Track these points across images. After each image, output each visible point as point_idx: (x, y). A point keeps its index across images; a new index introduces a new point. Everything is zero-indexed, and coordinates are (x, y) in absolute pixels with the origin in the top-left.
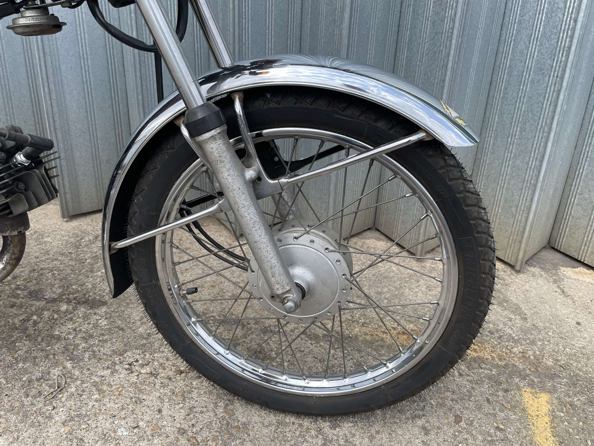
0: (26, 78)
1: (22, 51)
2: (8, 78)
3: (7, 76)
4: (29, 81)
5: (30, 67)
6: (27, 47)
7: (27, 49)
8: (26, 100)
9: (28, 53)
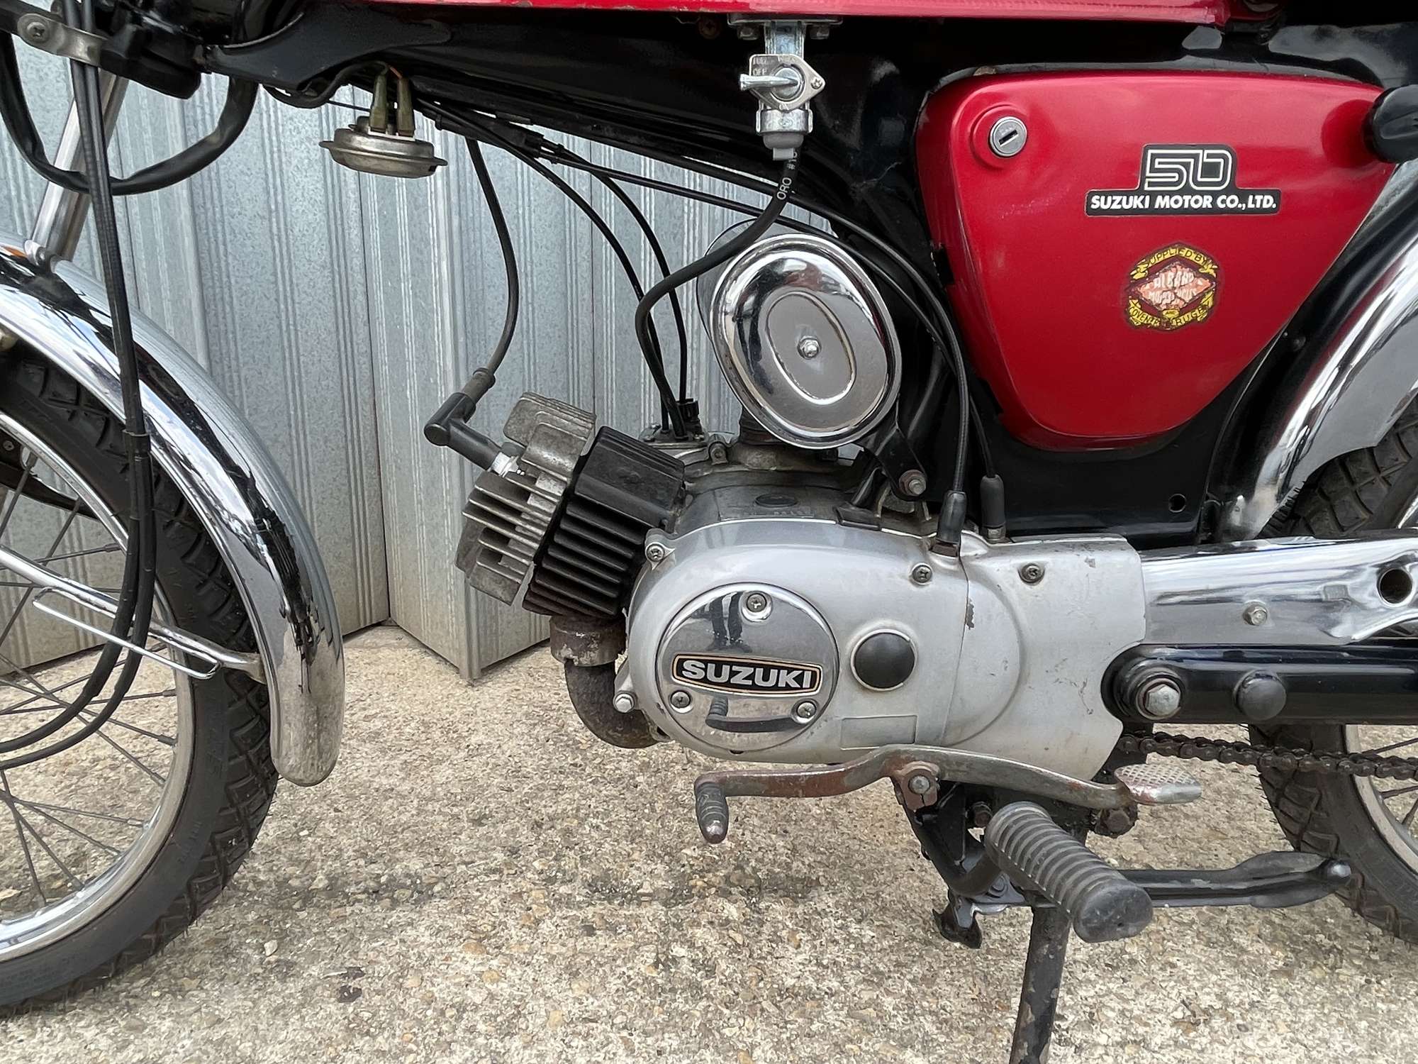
0: (333, 329)
1: (328, 260)
2: (296, 330)
3: (295, 325)
4: (338, 335)
5: (342, 301)
6: (338, 251)
7: (338, 256)
8: (331, 384)
9: (339, 266)
